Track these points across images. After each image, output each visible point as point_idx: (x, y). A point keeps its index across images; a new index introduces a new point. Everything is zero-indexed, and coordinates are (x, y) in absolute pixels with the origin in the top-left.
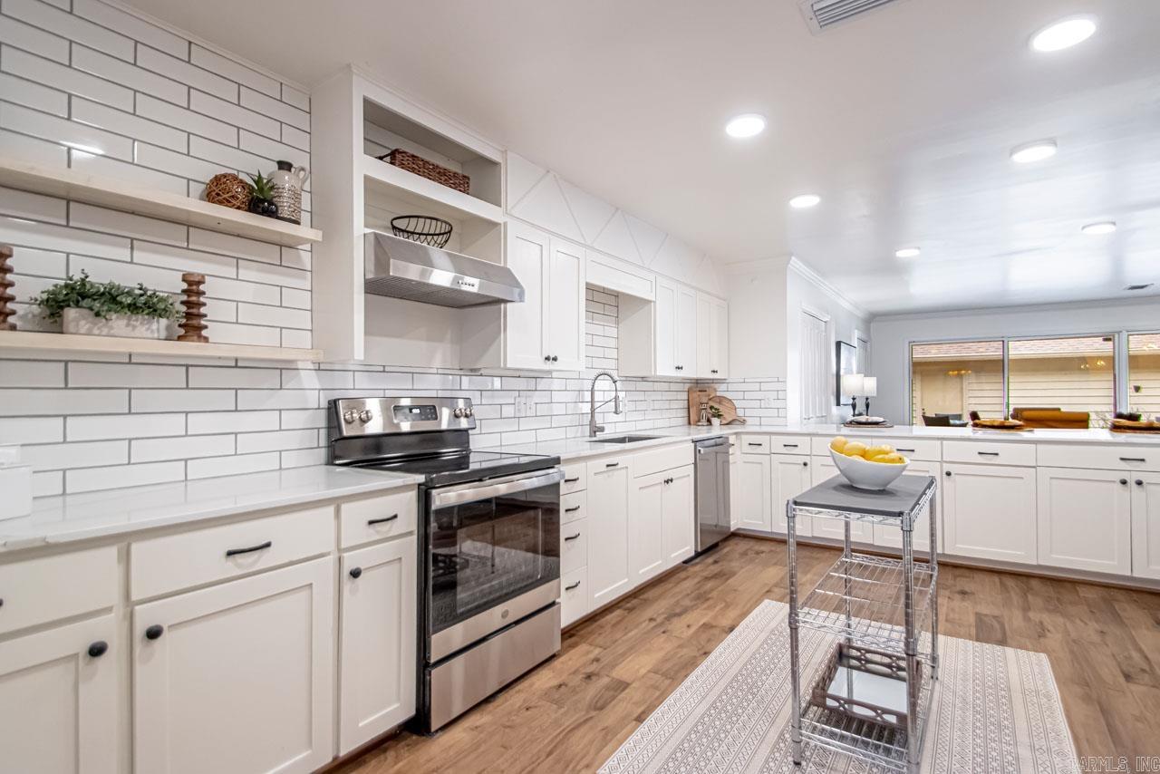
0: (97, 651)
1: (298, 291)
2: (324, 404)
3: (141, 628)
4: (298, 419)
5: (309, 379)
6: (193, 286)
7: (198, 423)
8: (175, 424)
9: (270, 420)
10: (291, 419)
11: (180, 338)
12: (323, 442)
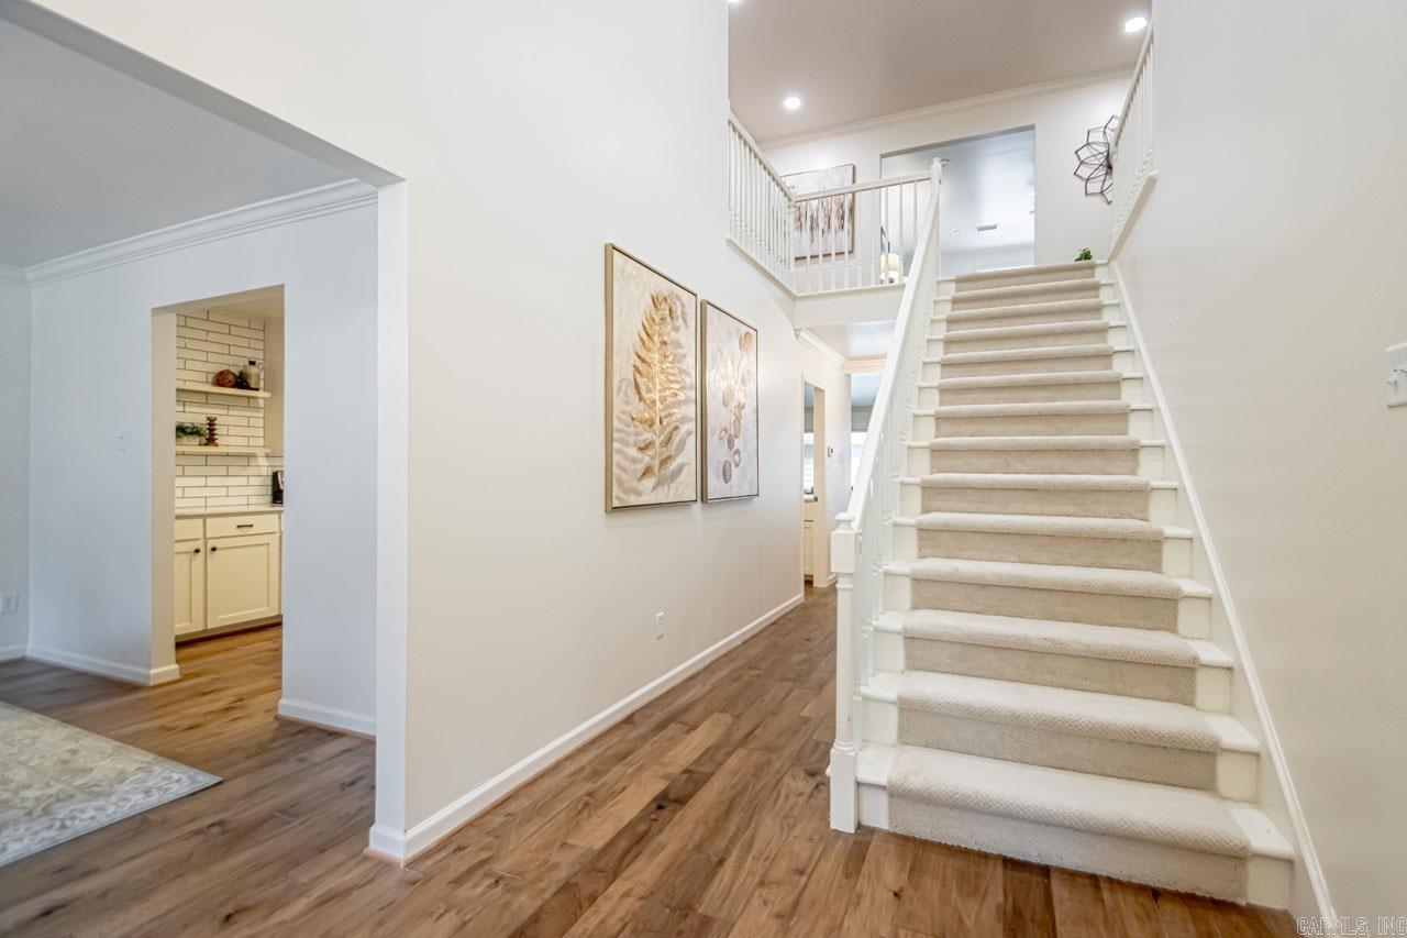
0: (197, 551)
1: (257, 418)
2: (270, 473)
3: (209, 547)
4: (257, 481)
5: (262, 461)
6: (211, 422)
7: (211, 481)
8: (201, 481)
9: (243, 481)
10: (253, 481)
11: (206, 445)
12: (270, 492)
